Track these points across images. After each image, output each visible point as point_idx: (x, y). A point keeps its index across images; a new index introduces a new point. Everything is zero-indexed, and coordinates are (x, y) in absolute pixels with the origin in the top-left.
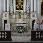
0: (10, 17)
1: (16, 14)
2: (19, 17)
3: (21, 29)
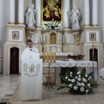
1: (43, 32)
2: (51, 39)
3: (79, 79)
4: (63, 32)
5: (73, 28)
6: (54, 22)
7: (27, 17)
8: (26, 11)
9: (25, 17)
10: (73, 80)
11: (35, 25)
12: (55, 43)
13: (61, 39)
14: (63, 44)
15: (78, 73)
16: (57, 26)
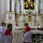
0: (16, 20)
2: (29, 19)
3: (41, 40)
4: (35, 15)
5: (41, 13)
6: (30, 10)
7: (16, 8)
8: (16, 5)
9: (15, 8)
10: (38, 40)
11: (20, 12)
12: (31, 21)
13: (34, 19)
14: (35, 22)
15: (40, 37)
16: (32, 13)
